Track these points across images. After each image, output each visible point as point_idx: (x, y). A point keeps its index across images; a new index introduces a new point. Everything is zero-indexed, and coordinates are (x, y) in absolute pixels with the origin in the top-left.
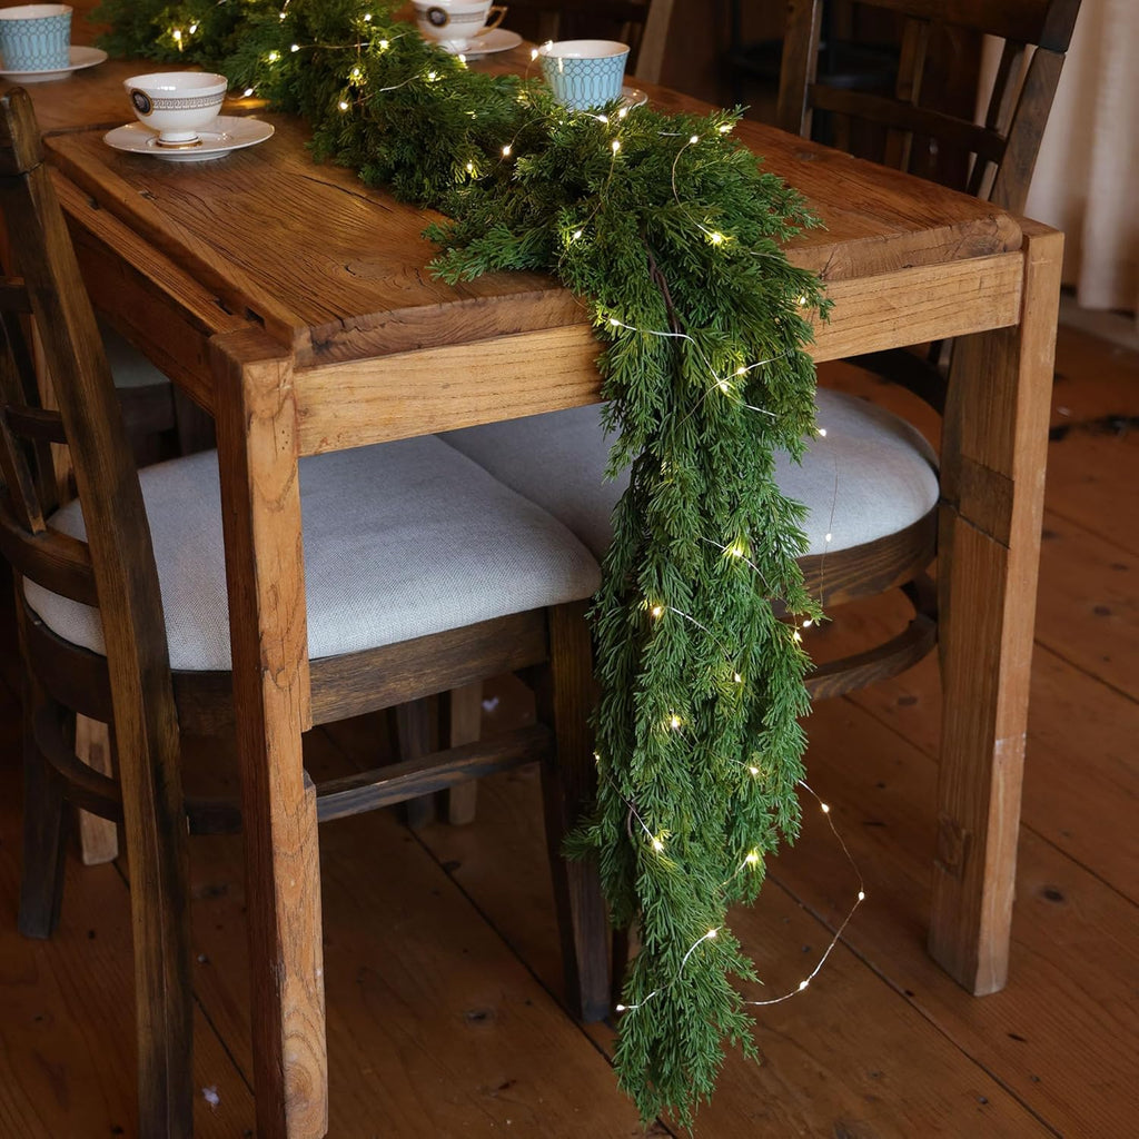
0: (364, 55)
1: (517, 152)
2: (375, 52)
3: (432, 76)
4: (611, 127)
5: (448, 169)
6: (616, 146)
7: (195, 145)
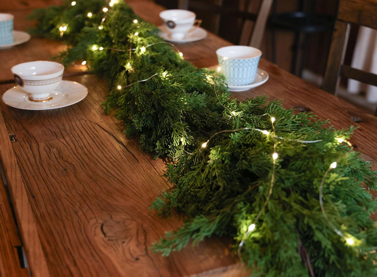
0: (133, 54)
1: (211, 145)
2: (138, 52)
3: (164, 74)
4: (270, 138)
5: (170, 136)
6: (275, 156)
7: (49, 100)
